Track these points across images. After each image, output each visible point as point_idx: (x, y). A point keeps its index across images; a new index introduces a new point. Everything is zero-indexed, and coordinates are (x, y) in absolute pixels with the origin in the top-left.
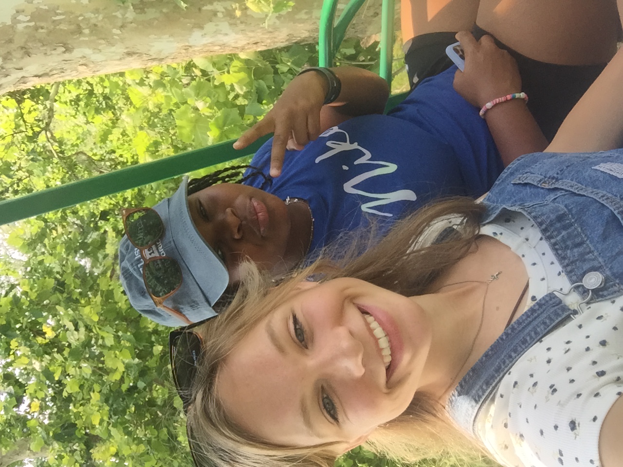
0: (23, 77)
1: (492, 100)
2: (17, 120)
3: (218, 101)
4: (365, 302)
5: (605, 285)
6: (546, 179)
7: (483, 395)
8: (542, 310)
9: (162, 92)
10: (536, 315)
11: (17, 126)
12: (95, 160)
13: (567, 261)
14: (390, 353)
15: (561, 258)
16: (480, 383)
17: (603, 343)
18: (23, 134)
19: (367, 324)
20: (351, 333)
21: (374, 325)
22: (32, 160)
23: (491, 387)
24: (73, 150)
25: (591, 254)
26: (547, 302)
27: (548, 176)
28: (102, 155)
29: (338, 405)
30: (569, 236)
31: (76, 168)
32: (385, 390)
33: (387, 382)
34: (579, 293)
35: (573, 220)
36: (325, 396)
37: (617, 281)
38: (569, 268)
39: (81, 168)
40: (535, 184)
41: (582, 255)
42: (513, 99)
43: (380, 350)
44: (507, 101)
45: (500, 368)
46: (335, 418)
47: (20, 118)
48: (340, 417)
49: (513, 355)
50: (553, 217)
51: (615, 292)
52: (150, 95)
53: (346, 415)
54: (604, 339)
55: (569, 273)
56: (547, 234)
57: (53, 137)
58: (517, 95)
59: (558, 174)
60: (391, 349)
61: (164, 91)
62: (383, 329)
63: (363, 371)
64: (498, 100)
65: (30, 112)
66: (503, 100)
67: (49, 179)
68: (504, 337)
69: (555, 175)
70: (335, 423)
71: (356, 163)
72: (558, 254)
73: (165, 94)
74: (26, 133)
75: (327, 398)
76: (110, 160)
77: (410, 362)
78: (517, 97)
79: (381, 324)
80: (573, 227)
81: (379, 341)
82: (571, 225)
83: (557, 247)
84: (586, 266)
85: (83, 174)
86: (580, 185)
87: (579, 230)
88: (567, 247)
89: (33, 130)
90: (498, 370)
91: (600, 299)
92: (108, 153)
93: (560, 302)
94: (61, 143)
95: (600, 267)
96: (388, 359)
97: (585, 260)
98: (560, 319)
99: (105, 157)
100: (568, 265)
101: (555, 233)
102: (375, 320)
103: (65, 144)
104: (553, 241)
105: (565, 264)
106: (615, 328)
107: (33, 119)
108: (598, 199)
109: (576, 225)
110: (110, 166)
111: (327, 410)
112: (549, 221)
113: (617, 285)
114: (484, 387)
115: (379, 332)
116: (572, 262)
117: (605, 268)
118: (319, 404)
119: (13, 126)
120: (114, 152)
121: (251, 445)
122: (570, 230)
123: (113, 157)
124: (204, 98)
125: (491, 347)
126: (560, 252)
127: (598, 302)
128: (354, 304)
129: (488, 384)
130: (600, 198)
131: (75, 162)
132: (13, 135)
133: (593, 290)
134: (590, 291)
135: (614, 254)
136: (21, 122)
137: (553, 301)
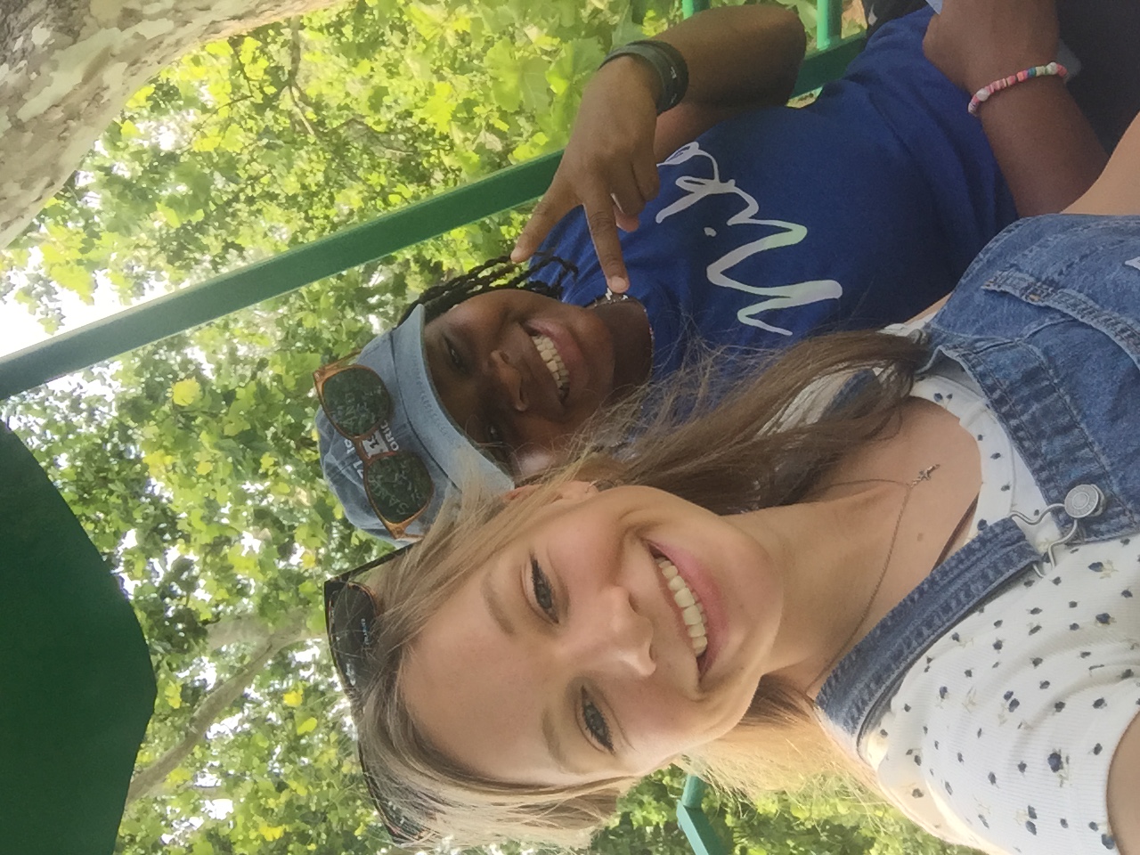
0: (213, 22)
1: (988, 85)
2: (233, 77)
3: (560, 26)
4: (663, 538)
5: (1105, 510)
6: (1039, 284)
7: (870, 700)
8: (984, 551)
9: (466, 13)
10: (974, 558)
11: (236, 87)
12: (380, 133)
13: (1039, 462)
14: (704, 632)
15: (1030, 456)
16: (866, 680)
17: (1104, 619)
18: (247, 103)
19: (664, 581)
20: (633, 603)
21: (676, 582)
22: (268, 146)
23: (883, 688)
24: (341, 116)
25: (1087, 450)
26: (996, 536)
27: (1044, 278)
28: (390, 122)
29: (611, 723)
30: (1046, 412)
31: (348, 150)
32: (696, 696)
33: (700, 680)
34: (1058, 522)
35: (1056, 381)
36: (588, 703)
37: (1129, 506)
38: (1044, 475)
39: (356, 148)
40: (1017, 294)
41: (1070, 451)
42: (1032, 78)
43: (685, 629)
44: (1017, 83)
45: (901, 652)
46: (606, 741)
47: (239, 72)
48: (616, 742)
49: (926, 632)
50: (1016, 375)
51: (1122, 527)
52: (446, 20)
53: (625, 738)
54: (1105, 612)
55: (1043, 483)
56: (1003, 410)
57: (304, 97)
58: (1039, 70)
59: (1061, 273)
60: (706, 625)
61: (469, 10)
62: (693, 591)
63: (653, 667)
64: (998, 84)
65: (254, 60)
66: (1009, 83)
67: (304, 174)
68: (916, 596)
69: (1056, 277)
70: (607, 751)
71: (731, 222)
72: (1023, 447)
73: (472, 15)
74: (252, 99)
75: (592, 706)
76: (406, 130)
77: (742, 648)
78: (1038, 74)
79: (687, 580)
80: (1055, 394)
81: (686, 611)
82: (1052, 389)
83: (1021, 434)
84: (1076, 473)
85: (359, 160)
86: (1091, 303)
87: (1067, 398)
88: (1040, 435)
89: (263, 92)
90: (897, 657)
91: (1093, 538)
92: (399, 118)
93: (1022, 537)
94: (318, 107)
95: (1103, 474)
96: (701, 644)
97: (1075, 460)
98: (1012, 571)
99: (395, 125)
100: (1042, 469)
101: (1019, 408)
102: (679, 573)
103: (327, 106)
104: (1013, 422)
105: (1037, 466)
106: (1127, 594)
107: (262, 72)
108: (1112, 337)
109: (1061, 390)
110: (405, 142)
111: (591, 729)
112: (1007, 383)
113: (1127, 513)
114: (872, 686)
115: (684, 596)
116: (1051, 463)
117: (1112, 478)
118: (577, 720)
119: (229, 89)
120: (410, 114)
121: (461, 786)
122: (1048, 401)
123: (410, 125)
124: (537, 20)
125: (892, 611)
126: (1027, 444)
127: (1088, 542)
128: (642, 540)
129: (879, 680)
130: (1116, 335)
131: (346, 137)
132: (229, 104)
133: (1082, 521)
134: (1075, 522)
135: (1130, 450)
136: (242, 81)
137: (1008, 534)
